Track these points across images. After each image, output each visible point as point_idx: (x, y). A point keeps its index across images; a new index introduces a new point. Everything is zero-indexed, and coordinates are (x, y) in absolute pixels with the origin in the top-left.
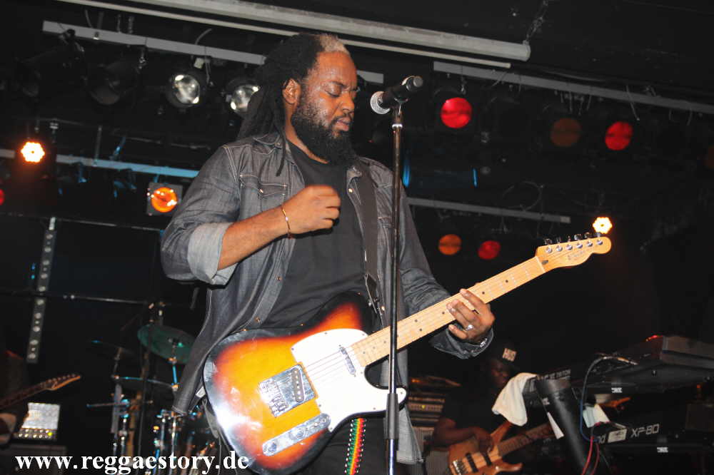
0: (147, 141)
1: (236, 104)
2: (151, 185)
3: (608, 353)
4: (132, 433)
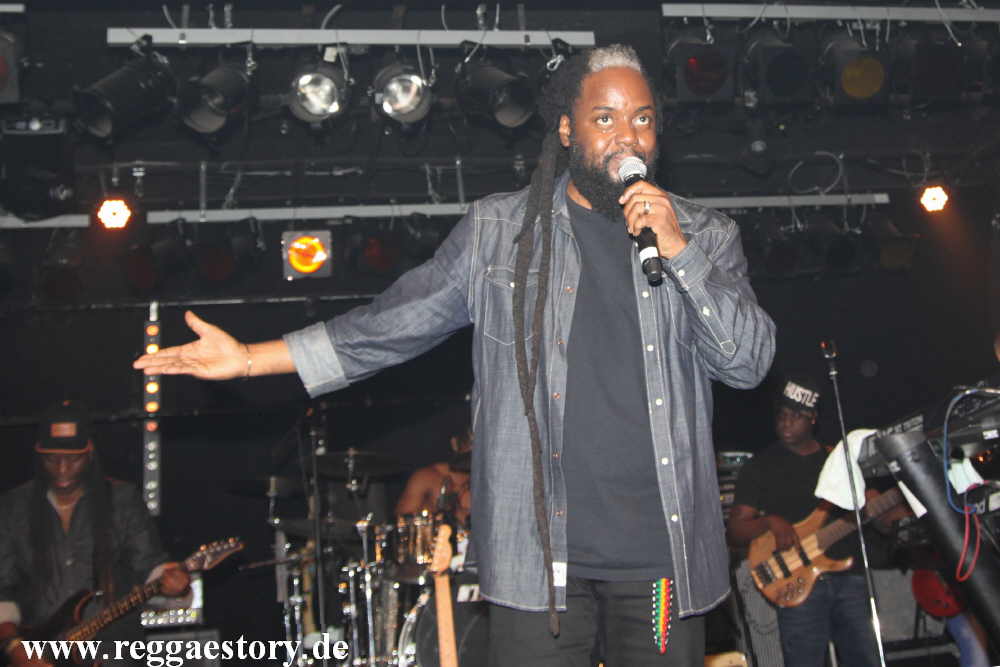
0: (271, 173)
1: (391, 103)
2: (286, 236)
4: (309, 598)
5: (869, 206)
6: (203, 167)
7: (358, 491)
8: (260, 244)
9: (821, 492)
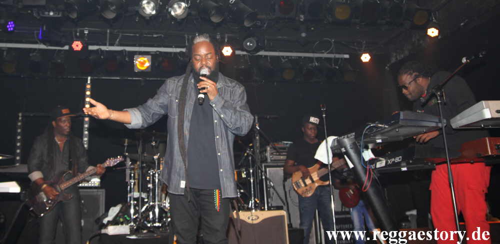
0: (132, 35)
1: (174, 12)
2: (136, 56)
3: (373, 123)
4: (136, 181)
5: (342, 59)
6: (108, 31)
7: (155, 146)
8: (127, 59)
9: (316, 157)
